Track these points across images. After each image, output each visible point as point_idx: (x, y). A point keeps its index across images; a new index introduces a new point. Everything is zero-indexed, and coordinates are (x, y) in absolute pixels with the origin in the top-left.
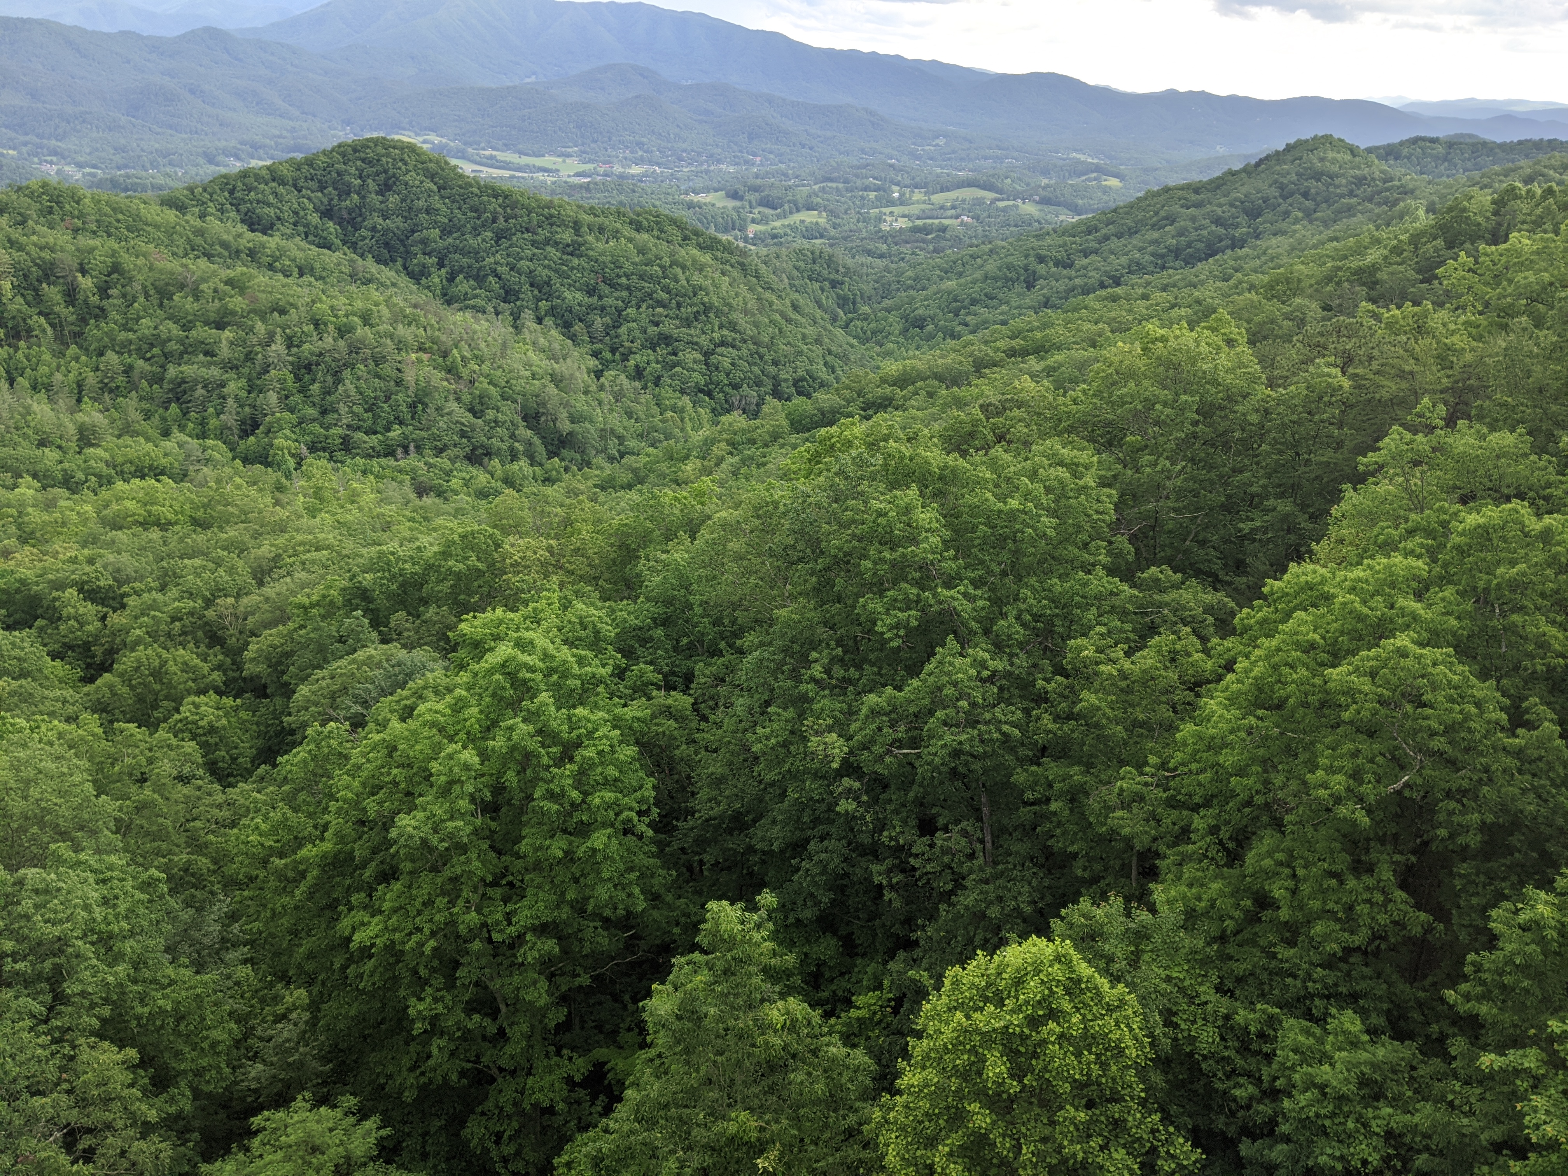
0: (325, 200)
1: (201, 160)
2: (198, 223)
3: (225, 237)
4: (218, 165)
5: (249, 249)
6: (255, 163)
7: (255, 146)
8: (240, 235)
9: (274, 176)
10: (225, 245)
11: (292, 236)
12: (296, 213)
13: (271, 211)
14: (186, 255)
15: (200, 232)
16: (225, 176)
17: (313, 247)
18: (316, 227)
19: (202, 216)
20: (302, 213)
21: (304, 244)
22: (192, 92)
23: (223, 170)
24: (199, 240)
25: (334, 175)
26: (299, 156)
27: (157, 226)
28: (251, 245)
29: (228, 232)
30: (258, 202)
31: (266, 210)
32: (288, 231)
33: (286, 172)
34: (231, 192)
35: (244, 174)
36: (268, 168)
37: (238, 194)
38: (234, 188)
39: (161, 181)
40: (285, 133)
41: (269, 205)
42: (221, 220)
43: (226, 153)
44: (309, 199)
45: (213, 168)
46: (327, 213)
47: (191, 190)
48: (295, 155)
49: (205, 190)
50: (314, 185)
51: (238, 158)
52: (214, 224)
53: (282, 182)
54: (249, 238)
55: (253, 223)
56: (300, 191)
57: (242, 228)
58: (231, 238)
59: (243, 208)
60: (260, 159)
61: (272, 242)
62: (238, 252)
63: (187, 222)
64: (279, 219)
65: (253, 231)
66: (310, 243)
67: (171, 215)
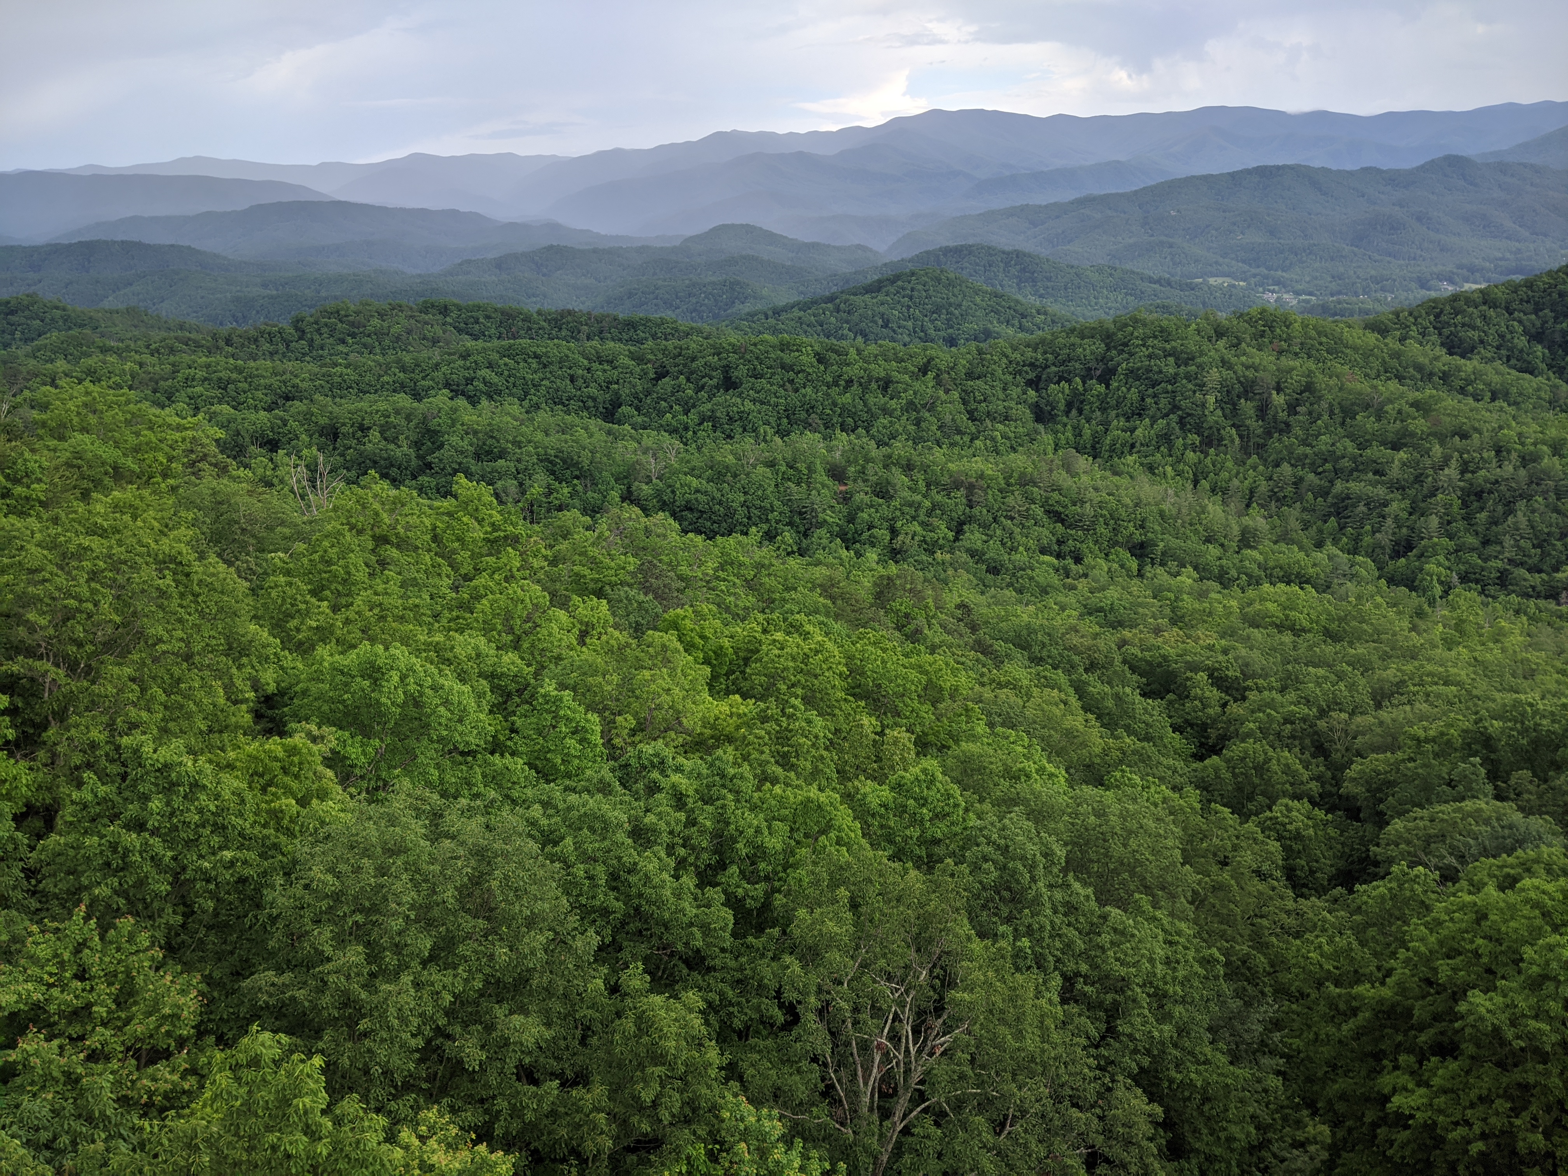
0: (1538, 323)
1: (1413, 285)
2: (1397, 346)
3: (1421, 360)
4: (1429, 289)
5: (1444, 372)
6: (1467, 287)
7: (1472, 270)
8: (1436, 358)
9: (1486, 299)
10: (1419, 368)
11: (1492, 360)
12: (1502, 336)
13: (1474, 335)
14: (1378, 376)
15: (1396, 355)
16: (1434, 301)
17: (1513, 372)
18: (1521, 351)
19: (1402, 340)
20: (1509, 336)
21: (1504, 369)
22: (1419, 219)
23: (1433, 294)
24: (1394, 363)
25: (1555, 296)
26: (1518, 278)
27: (1355, 349)
28: (1446, 368)
29: (1425, 355)
30: (1464, 325)
31: (1471, 333)
32: (1489, 355)
33: (1500, 295)
34: (1437, 316)
35: (1455, 298)
36: (1481, 291)
37: (1444, 318)
38: (1442, 311)
39: (1369, 306)
40: (1508, 255)
41: (1474, 328)
42: (1421, 344)
43: (1441, 277)
44: (1520, 322)
45: (1424, 292)
46: (1537, 337)
47: (1397, 314)
48: (1514, 277)
49: (1411, 314)
50: (1529, 307)
51: (1451, 281)
52: (1414, 349)
53: (1494, 305)
54: (1445, 360)
55: (1454, 346)
56: (1511, 314)
57: (1441, 351)
58: (1427, 361)
59: (1446, 332)
60: (1475, 282)
61: (1469, 366)
62: (1431, 374)
63: (1386, 345)
64: (1482, 342)
65: (1451, 354)
66: (1510, 367)
67: (1372, 338)
